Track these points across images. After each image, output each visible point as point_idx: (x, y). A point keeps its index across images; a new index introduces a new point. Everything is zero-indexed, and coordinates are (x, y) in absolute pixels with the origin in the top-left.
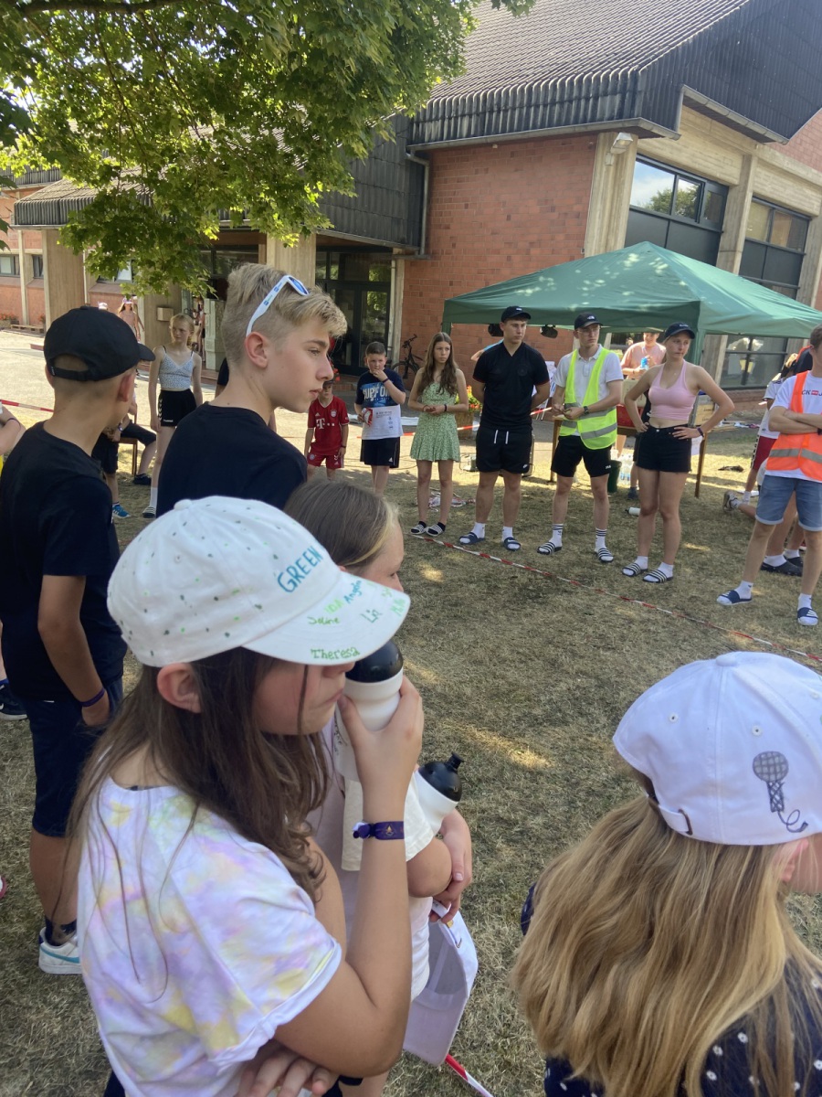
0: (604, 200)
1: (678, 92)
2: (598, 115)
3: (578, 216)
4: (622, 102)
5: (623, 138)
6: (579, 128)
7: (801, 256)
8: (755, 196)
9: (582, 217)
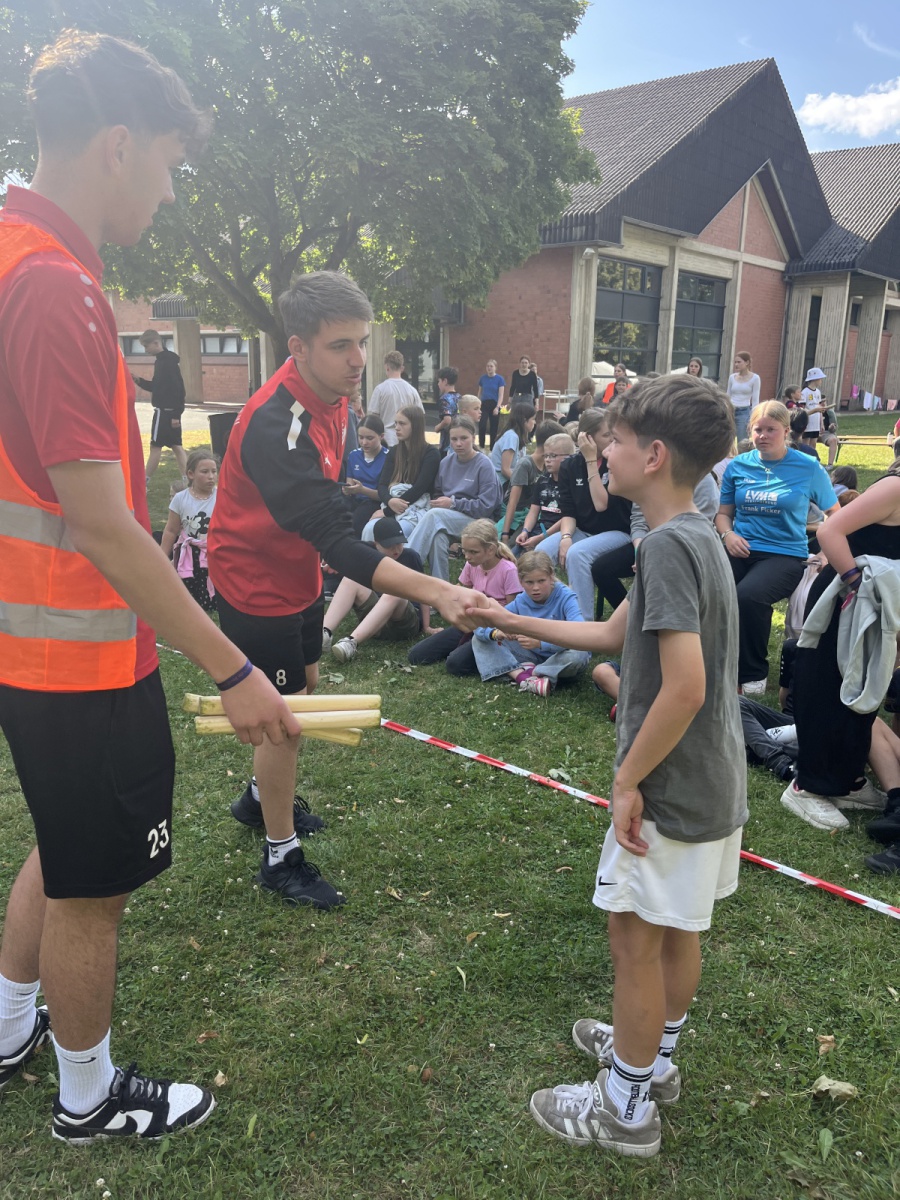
0: (580, 287)
1: (620, 221)
2: (573, 237)
3: (565, 296)
4: (587, 229)
5: (589, 251)
6: (562, 244)
7: (723, 308)
8: (681, 271)
9: (568, 297)
